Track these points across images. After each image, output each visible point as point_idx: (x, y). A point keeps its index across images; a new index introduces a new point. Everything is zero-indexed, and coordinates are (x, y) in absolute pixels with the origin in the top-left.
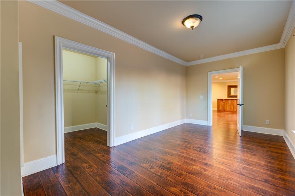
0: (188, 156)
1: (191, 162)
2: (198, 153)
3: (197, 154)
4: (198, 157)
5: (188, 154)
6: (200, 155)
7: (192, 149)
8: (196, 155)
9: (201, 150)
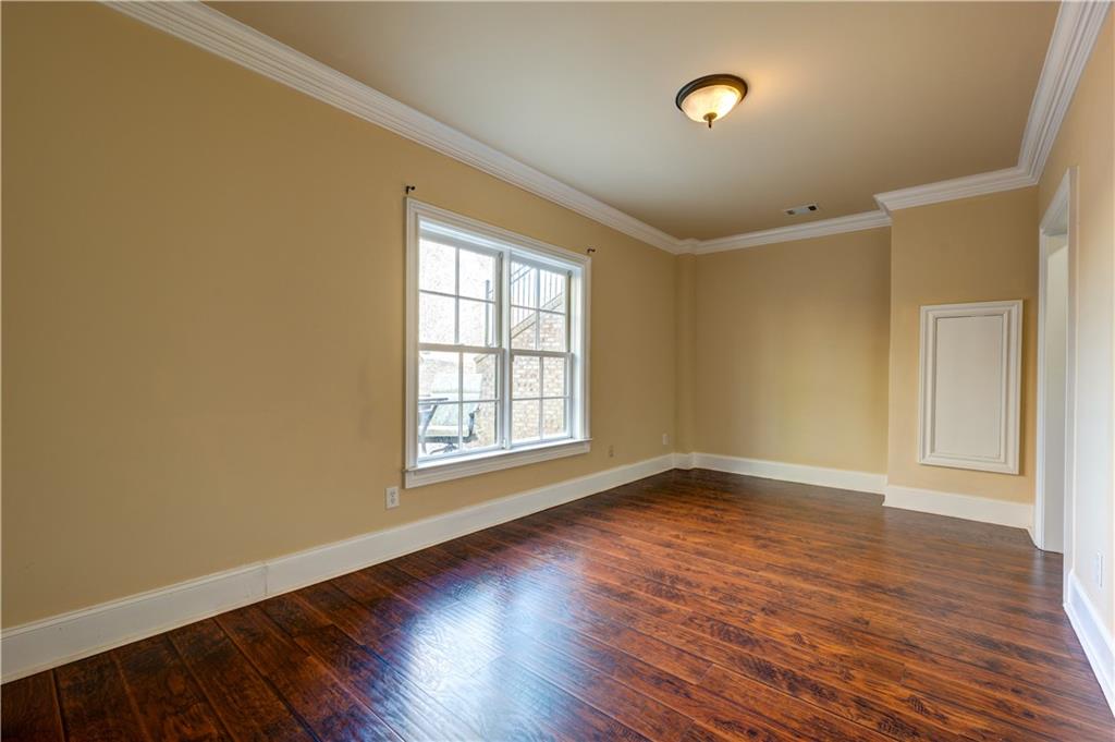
0: (718, 563)
1: (707, 549)
2: (682, 574)
3: (688, 570)
4: (686, 561)
5: (718, 571)
6: (679, 567)
7: (703, 590)
8: (693, 568)
9: (668, 583)
